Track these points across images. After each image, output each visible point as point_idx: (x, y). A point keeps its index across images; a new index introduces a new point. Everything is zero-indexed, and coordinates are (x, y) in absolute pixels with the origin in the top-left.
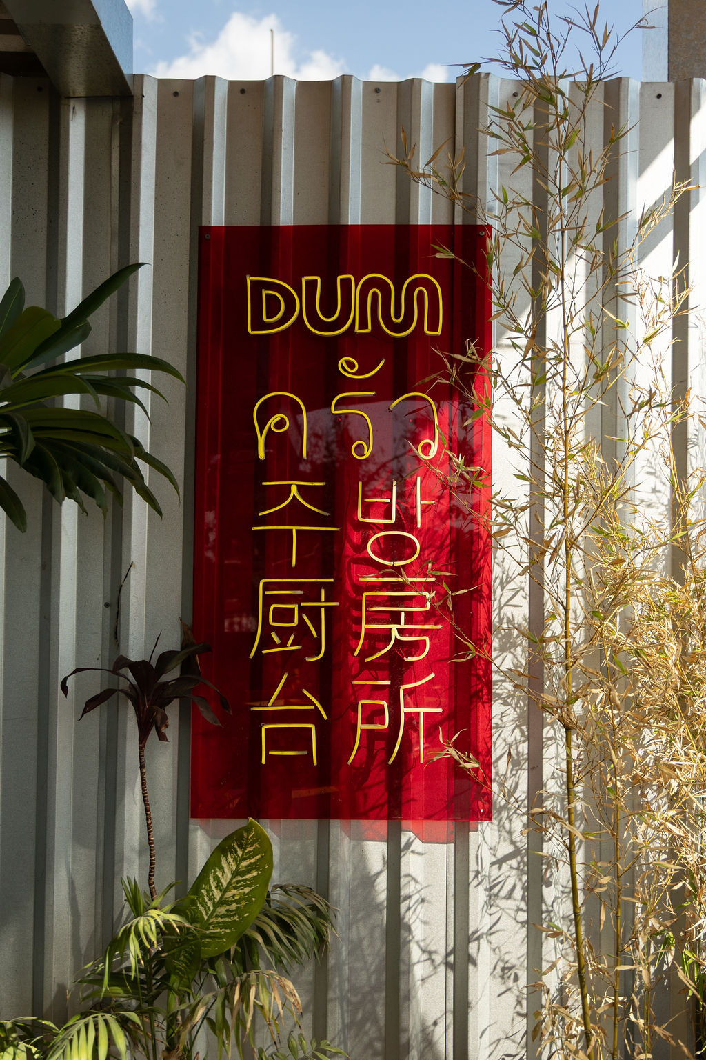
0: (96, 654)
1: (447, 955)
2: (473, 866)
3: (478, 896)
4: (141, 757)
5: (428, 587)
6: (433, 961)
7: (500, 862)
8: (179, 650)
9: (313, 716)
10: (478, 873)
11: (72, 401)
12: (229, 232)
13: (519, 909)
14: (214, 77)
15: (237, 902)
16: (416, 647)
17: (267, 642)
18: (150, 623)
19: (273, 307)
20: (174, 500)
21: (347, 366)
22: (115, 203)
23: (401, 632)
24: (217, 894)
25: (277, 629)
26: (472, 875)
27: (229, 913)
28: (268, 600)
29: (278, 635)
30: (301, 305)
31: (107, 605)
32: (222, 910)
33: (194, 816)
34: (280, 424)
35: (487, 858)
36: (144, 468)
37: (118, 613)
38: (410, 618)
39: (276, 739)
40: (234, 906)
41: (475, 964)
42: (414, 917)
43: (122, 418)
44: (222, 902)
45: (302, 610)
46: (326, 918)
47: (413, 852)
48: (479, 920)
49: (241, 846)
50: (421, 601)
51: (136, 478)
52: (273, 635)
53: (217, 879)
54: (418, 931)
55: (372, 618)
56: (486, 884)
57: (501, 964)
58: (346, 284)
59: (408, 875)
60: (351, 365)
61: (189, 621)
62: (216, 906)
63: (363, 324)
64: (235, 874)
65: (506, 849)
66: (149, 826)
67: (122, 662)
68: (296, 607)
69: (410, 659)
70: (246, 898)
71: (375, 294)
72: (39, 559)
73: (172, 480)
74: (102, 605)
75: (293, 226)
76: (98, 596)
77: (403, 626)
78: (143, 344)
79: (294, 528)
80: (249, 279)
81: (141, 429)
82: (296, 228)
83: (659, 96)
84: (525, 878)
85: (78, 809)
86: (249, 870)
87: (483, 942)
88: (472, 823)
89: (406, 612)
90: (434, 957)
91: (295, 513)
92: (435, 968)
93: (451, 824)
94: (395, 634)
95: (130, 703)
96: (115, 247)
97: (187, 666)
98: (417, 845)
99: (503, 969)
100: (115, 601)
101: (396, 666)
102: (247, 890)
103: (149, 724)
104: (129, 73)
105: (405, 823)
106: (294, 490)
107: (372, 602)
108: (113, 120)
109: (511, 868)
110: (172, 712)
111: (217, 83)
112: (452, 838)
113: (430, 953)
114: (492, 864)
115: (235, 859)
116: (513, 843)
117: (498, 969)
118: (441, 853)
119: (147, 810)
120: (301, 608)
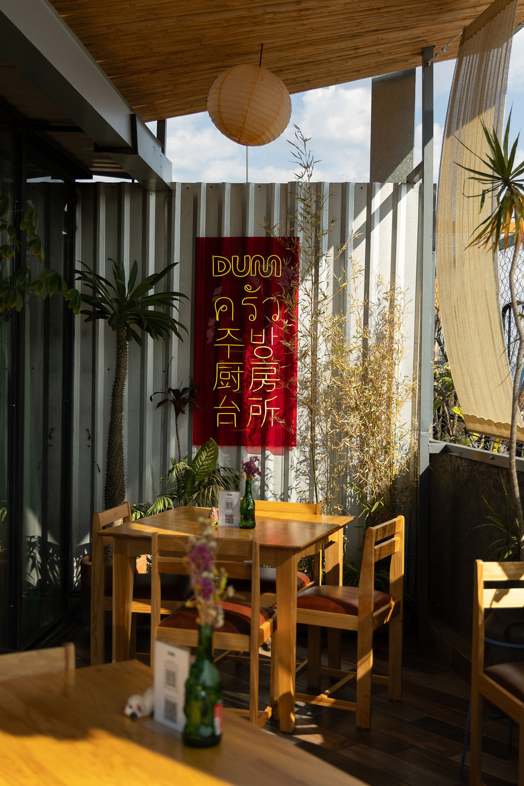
0: (160, 388)
1: (281, 495)
2: (290, 464)
3: (292, 474)
4: (176, 422)
5: (274, 366)
6: (276, 497)
7: (301, 463)
8: (189, 387)
9: (235, 410)
10: (292, 466)
11: (151, 308)
12: (207, 240)
13: (307, 479)
14: (201, 183)
15: (207, 465)
16: (271, 387)
17: (219, 385)
18: (179, 378)
19: (222, 266)
20: (187, 337)
21: (247, 288)
22: (166, 228)
23: (266, 381)
24: (201, 463)
25: (223, 380)
26: (290, 467)
27: (204, 469)
28: (220, 370)
29: (223, 382)
30: (231, 266)
31: (164, 372)
32: (202, 468)
33: (194, 444)
34: (224, 308)
35: (296, 461)
36: (177, 326)
37: (168, 375)
38: (269, 377)
39: (222, 418)
40: (206, 466)
41: (290, 498)
42: (269, 482)
43: (169, 312)
44: (202, 465)
45: (231, 374)
46: (239, 479)
47: (269, 460)
48: (292, 482)
49: (208, 448)
50: (272, 371)
51: (175, 330)
52: (221, 382)
53: (200, 458)
54: (271, 487)
55: (256, 377)
56: (295, 469)
57: (300, 498)
58: (247, 258)
59: (268, 468)
60: (249, 288)
61: (192, 377)
62: (200, 467)
63: (253, 273)
64: (206, 457)
65: (302, 458)
66: (179, 445)
67: (170, 390)
68: (229, 373)
69: (269, 391)
70: (210, 464)
71: (257, 262)
72: (140, 355)
73: (186, 331)
74: (162, 371)
75: (205, 238)
76: (161, 368)
77: (266, 379)
78: (176, 288)
79: (229, 345)
80: (213, 257)
81: (175, 315)
82: (206, 238)
83: (362, 188)
84: (309, 468)
85: (154, 442)
86: (210, 456)
87: (294, 490)
88: (290, 448)
89: (267, 375)
90: (277, 496)
91: (229, 340)
92: (277, 499)
93: (284, 448)
94: (263, 382)
95: (172, 404)
96: (166, 245)
97: (192, 392)
98: (272, 457)
99: (301, 499)
100: (167, 370)
101: (264, 394)
102: (210, 461)
103: (179, 411)
104: (169, 182)
105: (267, 448)
106: (229, 331)
107: (255, 371)
108: (165, 198)
109: (304, 465)
110: (187, 409)
111: (202, 185)
112: (284, 453)
113: (275, 495)
114: (297, 463)
115: (206, 452)
116: (305, 456)
117: (299, 499)
118: (280, 458)
119: (178, 439)
120: (231, 373)
